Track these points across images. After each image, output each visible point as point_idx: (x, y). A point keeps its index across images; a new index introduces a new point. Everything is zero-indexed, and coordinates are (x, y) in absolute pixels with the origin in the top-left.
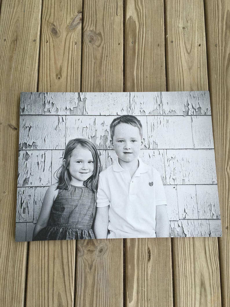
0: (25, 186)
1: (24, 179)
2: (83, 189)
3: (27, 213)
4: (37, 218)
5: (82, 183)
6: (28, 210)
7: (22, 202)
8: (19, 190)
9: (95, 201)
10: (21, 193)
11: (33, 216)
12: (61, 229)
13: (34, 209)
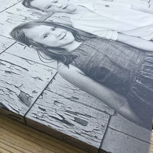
0: (32, 103)
1: (17, 99)
2: (85, 43)
3: (89, 118)
4: (106, 105)
5: (75, 42)
6: (82, 114)
7: (61, 119)
8: (33, 115)
9: (107, 40)
10: (40, 115)
11: (97, 111)
12: (137, 81)
13: (86, 105)
